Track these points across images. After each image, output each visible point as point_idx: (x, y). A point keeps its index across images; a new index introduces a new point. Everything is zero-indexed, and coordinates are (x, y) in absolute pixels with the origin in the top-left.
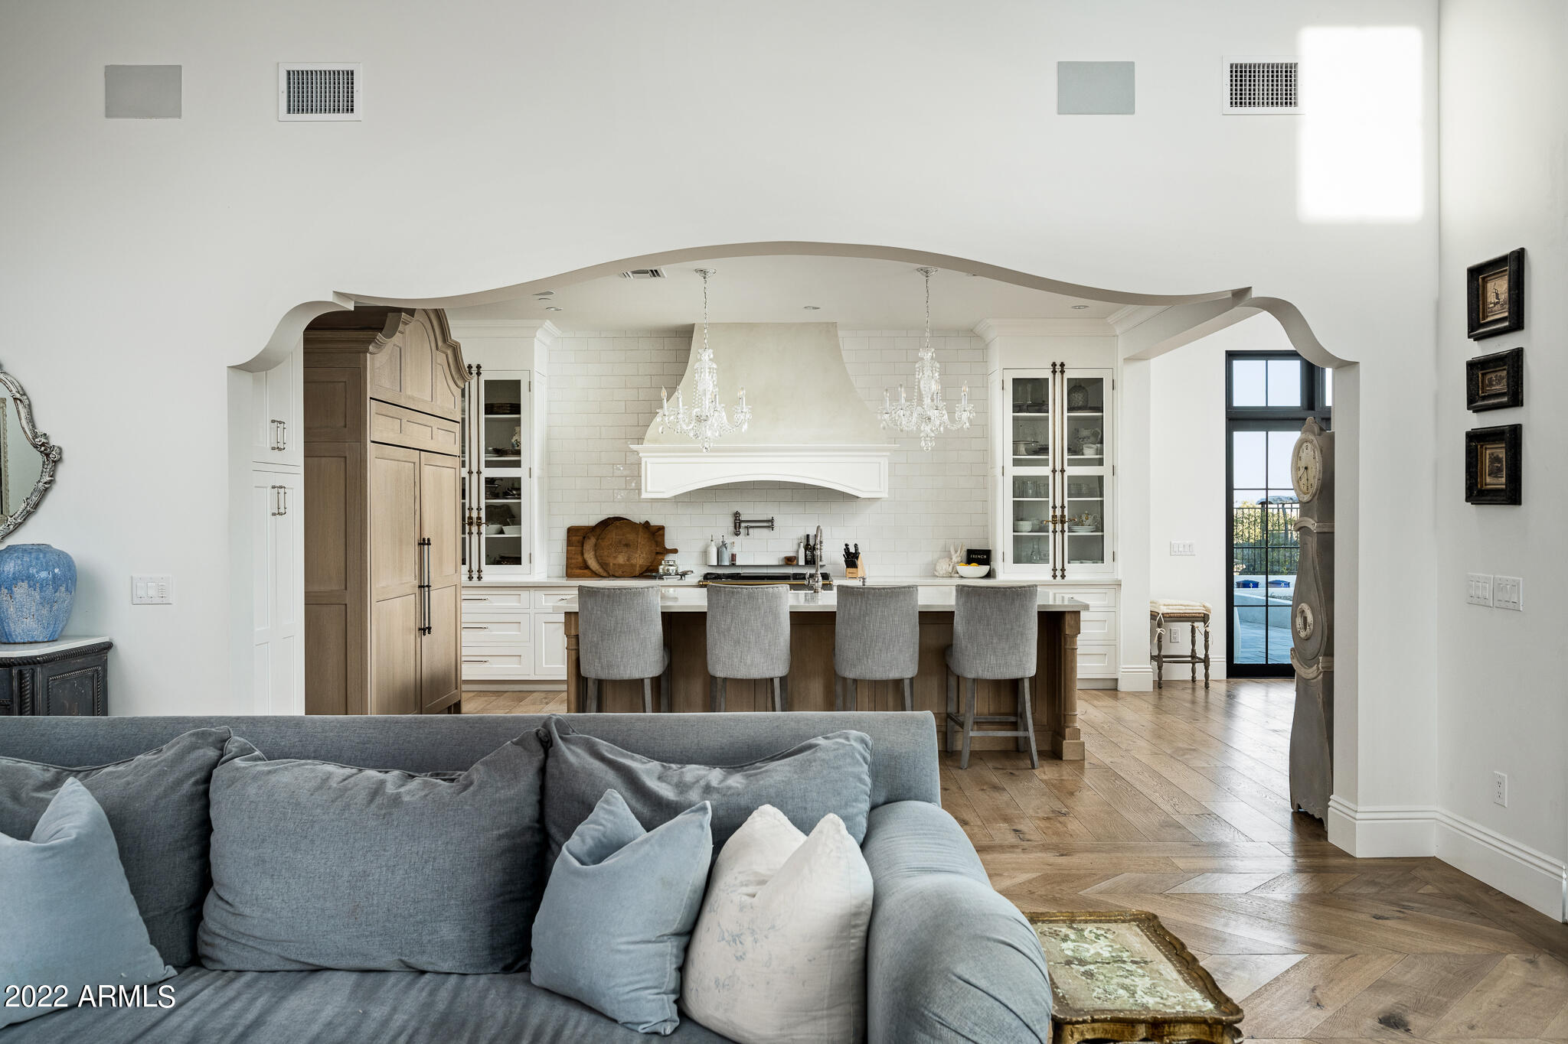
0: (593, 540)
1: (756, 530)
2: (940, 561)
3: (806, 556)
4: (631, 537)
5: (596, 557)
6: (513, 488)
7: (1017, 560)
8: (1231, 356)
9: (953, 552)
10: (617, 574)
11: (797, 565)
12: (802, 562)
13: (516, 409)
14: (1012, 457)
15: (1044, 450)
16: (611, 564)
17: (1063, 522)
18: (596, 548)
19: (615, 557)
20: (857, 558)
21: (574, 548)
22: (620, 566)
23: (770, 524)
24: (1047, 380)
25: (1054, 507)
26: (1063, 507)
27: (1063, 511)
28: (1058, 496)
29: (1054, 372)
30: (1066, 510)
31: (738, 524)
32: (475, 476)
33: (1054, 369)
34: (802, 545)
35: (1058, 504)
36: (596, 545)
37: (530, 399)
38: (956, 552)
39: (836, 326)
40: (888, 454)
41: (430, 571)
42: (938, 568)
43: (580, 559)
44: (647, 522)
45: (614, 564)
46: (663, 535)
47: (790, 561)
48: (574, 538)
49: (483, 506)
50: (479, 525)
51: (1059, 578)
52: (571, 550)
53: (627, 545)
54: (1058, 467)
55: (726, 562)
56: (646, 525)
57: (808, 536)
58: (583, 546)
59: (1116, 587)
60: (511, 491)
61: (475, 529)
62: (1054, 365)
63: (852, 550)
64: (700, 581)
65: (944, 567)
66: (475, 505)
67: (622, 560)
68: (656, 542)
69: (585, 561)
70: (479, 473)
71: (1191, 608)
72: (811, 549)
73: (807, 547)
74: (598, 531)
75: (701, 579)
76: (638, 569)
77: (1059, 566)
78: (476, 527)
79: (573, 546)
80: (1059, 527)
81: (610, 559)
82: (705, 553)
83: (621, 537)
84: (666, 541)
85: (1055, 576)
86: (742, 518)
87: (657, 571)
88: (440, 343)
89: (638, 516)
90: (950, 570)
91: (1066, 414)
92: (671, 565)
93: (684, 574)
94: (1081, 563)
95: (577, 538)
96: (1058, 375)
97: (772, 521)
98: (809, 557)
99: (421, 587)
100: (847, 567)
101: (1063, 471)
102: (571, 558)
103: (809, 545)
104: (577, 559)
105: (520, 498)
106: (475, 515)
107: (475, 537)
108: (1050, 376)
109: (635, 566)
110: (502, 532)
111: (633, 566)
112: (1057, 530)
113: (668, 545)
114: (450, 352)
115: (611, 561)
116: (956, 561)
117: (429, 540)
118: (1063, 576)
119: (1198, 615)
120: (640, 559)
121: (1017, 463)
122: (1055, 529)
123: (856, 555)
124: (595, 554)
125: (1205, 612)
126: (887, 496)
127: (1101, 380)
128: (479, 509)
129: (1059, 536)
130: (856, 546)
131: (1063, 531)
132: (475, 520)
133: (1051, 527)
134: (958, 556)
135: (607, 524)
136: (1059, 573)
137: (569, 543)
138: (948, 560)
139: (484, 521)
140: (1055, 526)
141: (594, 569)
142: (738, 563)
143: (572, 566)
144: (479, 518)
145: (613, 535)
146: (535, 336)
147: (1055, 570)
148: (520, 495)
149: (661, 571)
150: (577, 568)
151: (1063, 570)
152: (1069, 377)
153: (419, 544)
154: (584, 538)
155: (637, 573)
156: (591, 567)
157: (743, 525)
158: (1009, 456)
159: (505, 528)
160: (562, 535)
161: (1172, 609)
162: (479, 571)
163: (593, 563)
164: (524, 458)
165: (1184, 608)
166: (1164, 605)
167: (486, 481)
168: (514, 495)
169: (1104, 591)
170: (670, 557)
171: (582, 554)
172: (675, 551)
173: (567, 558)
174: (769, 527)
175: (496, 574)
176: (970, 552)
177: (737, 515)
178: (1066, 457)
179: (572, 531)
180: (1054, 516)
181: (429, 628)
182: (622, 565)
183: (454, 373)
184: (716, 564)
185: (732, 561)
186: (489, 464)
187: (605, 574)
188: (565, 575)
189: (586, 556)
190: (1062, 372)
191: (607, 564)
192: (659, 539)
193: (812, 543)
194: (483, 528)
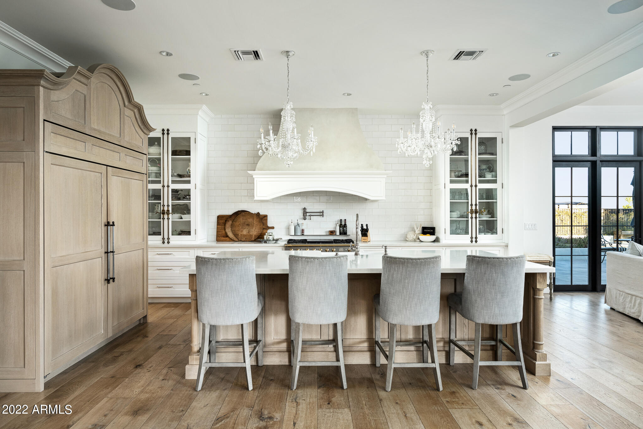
0: (230, 222)
1: (314, 217)
2: (409, 233)
3: (340, 230)
4: (250, 220)
5: (232, 231)
6: (187, 195)
7: (452, 233)
8: (555, 129)
9: (416, 228)
10: (243, 240)
11: (336, 235)
12: (338, 233)
13: (188, 153)
14: (449, 179)
15: (467, 175)
16: (240, 235)
17: (476, 212)
18: (232, 226)
19: (242, 231)
20: (367, 231)
21: (220, 226)
22: (244, 235)
23: (322, 214)
24: (468, 138)
25: (472, 205)
26: (476, 205)
27: (476, 207)
28: (474, 199)
29: (471, 134)
30: (478, 206)
31: (306, 214)
32: (166, 188)
33: (472, 132)
34: (338, 225)
35: (474, 203)
36: (232, 225)
37: (196, 149)
38: (417, 228)
39: (357, 110)
40: (386, 176)
41: (114, 242)
42: (408, 236)
43: (224, 232)
44: (258, 213)
45: (241, 235)
46: (267, 219)
47: (332, 233)
48: (221, 221)
49: (170, 204)
50: (168, 214)
51: (474, 242)
52: (219, 227)
53: (248, 225)
54: (474, 184)
55: (299, 234)
56: (258, 214)
57: (341, 220)
58: (225, 225)
59: (505, 247)
60: (186, 196)
61: (166, 216)
62: (471, 130)
63: (365, 227)
64: (285, 244)
65: (411, 236)
66: (166, 204)
67: (246, 232)
68: (263, 223)
69: (226, 233)
70: (168, 186)
71: (543, 258)
72: (343, 227)
73: (341, 226)
74: (233, 217)
75: (286, 243)
76: (253, 237)
77: (474, 236)
78: (167, 216)
79: (220, 225)
80: (474, 215)
81: (239, 232)
82: (288, 229)
83: (245, 221)
84: (268, 222)
85: (472, 241)
86: (307, 211)
87: (263, 238)
88: (127, 103)
89: (253, 210)
90: (415, 237)
91: (478, 156)
92: (271, 235)
93: (277, 240)
94: (485, 234)
95: (223, 221)
96: (474, 136)
97: (323, 212)
98: (342, 231)
99: (107, 253)
100: (362, 236)
101: (476, 186)
102: (219, 232)
103: (342, 225)
104: (222, 232)
105: (190, 200)
106: (166, 209)
107: (166, 221)
108: (469, 136)
109: (252, 235)
110: (181, 218)
111: (251, 236)
112: (473, 217)
113: (269, 225)
114: (136, 111)
115: (240, 233)
116: (418, 233)
117: (113, 223)
118: (476, 241)
119: (546, 262)
120: (255, 232)
121: (452, 182)
122: (472, 216)
123: (367, 230)
124: (232, 230)
125: (550, 260)
126: (384, 198)
127: (496, 138)
128: (168, 206)
129: (474, 220)
130: (367, 225)
131: (476, 218)
132: (166, 211)
133: (470, 215)
134: (419, 230)
135: (238, 214)
136: (474, 240)
137: (218, 224)
138: (413, 232)
139: (171, 212)
140: (472, 215)
141: (231, 237)
142: (305, 234)
143: (219, 236)
144: (168, 211)
145: (241, 220)
146: (198, 114)
147: (472, 238)
148: (190, 198)
149: (265, 238)
150: (222, 237)
151: (476, 238)
152: (479, 137)
153: (105, 225)
154: (226, 221)
155: (253, 239)
156: (229, 236)
157: (308, 214)
158: (448, 179)
159: (183, 216)
160: (215, 220)
161: (533, 259)
162: (168, 239)
163: (230, 234)
164: (192, 179)
165: (539, 258)
166: (529, 256)
167: (172, 191)
168: (187, 198)
169: (499, 249)
170: (269, 231)
171: (225, 229)
172: (273, 228)
173: (217, 231)
174: (321, 215)
175: (176, 240)
176: (424, 228)
177: (305, 209)
178: (478, 179)
179: (219, 218)
180: (472, 210)
181: (113, 279)
182: (245, 235)
183: (140, 124)
184: (294, 235)
185: (302, 233)
186: (173, 182)
187: (236, 240)
188: (216, 240)
189: (227, 230)
190: (476, 134)
191: (238, 235)
192: (264, 222)
193: (343, 223)
194: (170, 216)
